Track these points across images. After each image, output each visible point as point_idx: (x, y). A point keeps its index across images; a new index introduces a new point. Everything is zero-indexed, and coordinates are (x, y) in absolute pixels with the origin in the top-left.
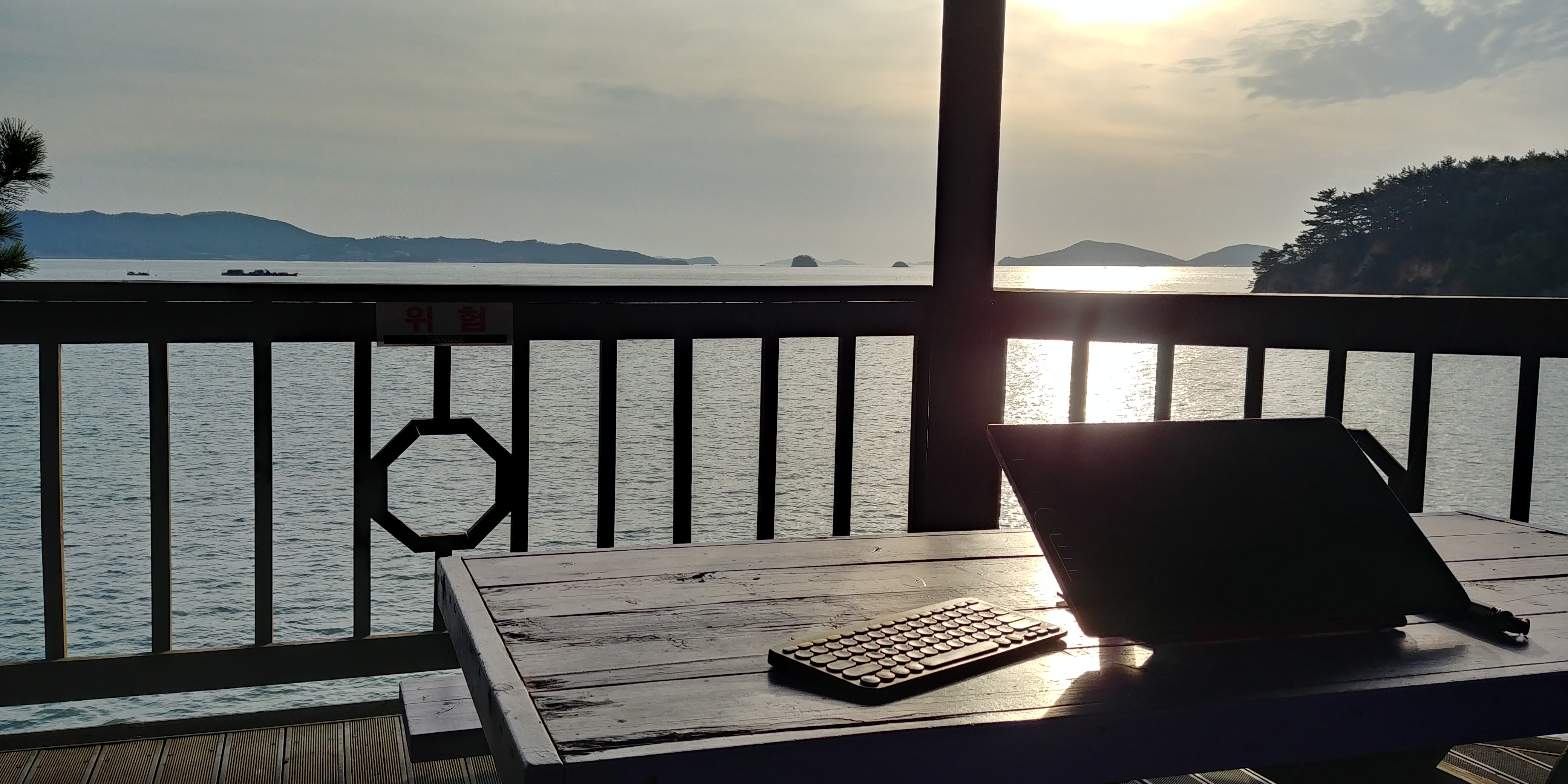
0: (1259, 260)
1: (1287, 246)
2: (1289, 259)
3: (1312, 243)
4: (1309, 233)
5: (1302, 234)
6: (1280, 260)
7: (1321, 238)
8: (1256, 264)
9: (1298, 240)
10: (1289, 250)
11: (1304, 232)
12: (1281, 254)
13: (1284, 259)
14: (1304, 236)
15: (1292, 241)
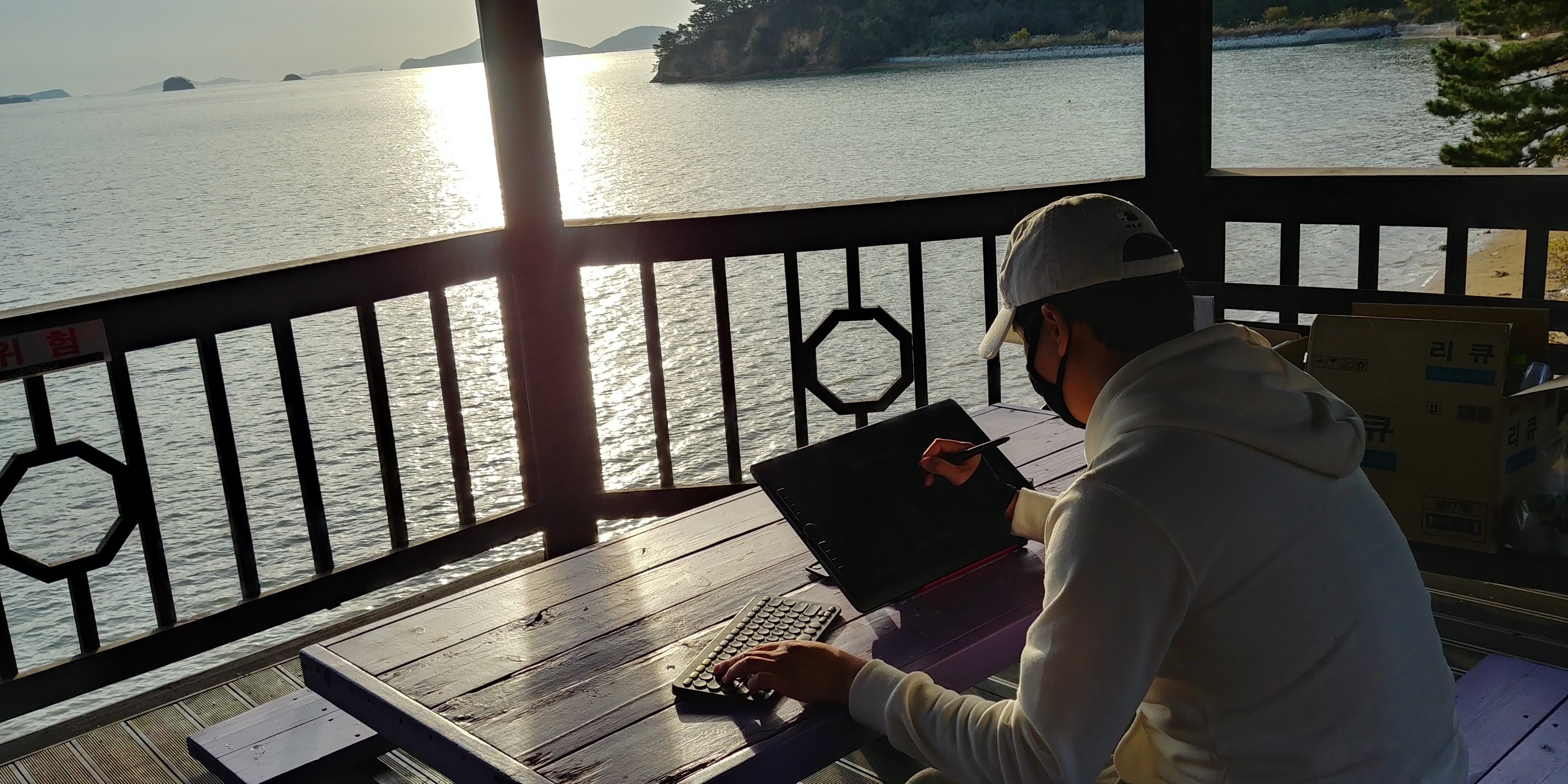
0: (659, 43)
1: (681, 27)
2: (686, 39)
3: (704, 22)
4: (699, 12)
5: (693, 14)
6: (678, 41)
7: (711, 16)
8: (656, 47)
9: (691, 20)
10: (684, 30)
11: (695, 11)
12: (677, 35)
13: (681, 39)
14: (696, 15)
15: (686, 22)
